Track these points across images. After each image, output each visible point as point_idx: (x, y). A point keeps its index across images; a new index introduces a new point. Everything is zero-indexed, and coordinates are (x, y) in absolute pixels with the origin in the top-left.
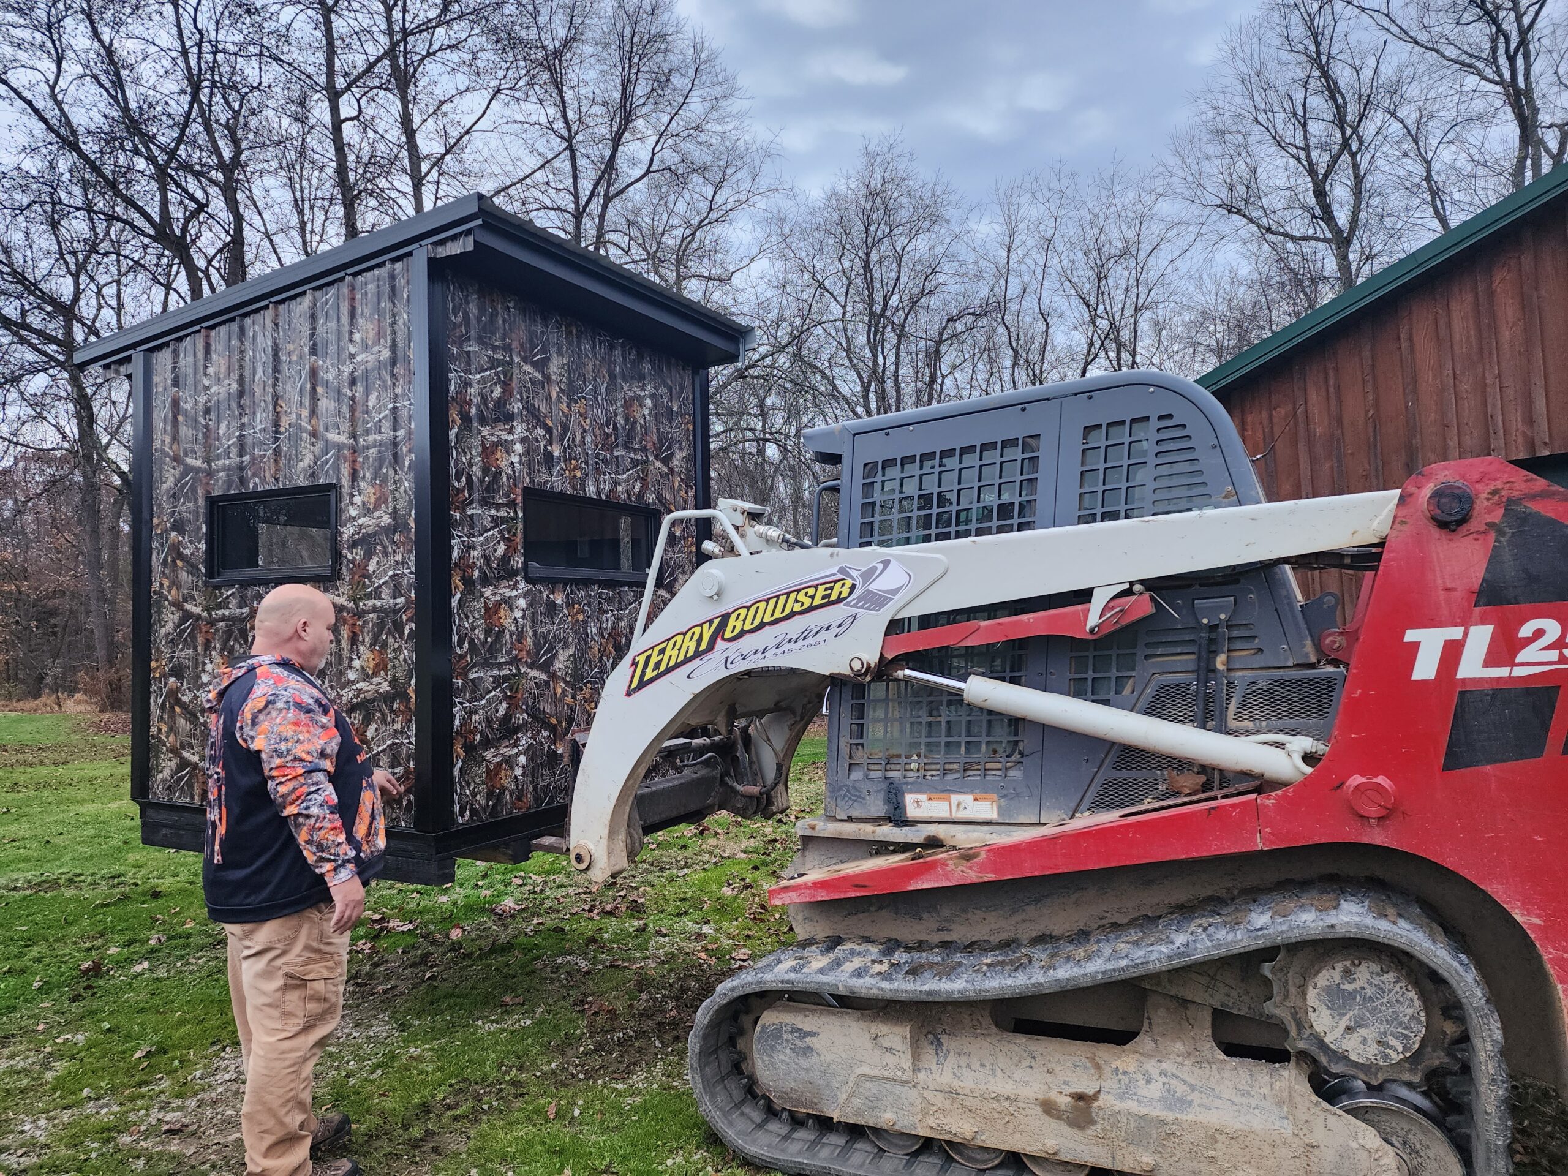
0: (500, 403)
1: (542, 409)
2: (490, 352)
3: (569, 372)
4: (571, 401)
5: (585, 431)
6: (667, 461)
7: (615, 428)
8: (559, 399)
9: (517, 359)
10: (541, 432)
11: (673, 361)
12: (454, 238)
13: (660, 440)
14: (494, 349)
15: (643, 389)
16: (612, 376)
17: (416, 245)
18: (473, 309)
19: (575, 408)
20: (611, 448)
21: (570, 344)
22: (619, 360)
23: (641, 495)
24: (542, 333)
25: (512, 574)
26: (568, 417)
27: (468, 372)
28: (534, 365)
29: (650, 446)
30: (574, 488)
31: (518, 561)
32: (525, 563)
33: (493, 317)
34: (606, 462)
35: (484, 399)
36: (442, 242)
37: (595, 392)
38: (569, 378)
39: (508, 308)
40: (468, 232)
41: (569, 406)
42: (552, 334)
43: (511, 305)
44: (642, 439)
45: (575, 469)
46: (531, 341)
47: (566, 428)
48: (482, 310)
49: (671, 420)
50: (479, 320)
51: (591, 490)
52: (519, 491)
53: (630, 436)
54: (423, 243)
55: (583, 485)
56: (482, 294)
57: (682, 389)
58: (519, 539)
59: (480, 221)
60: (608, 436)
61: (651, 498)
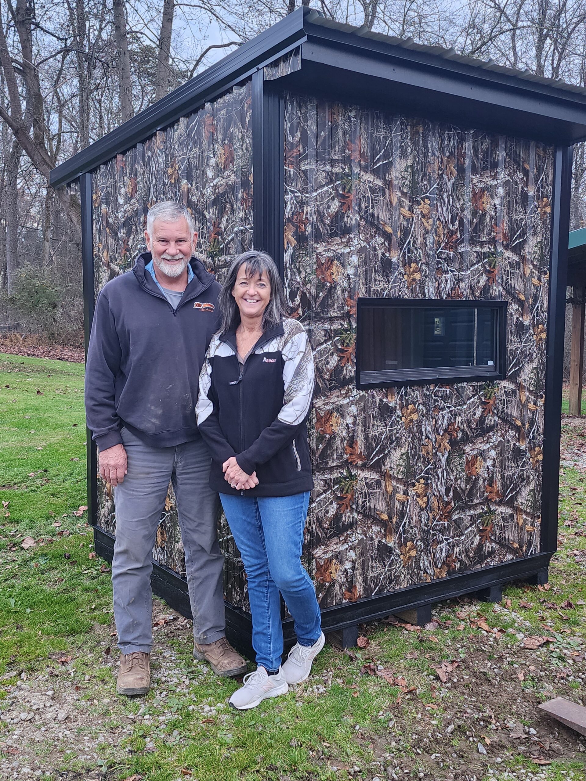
0: (338, 217)
1: (382, 217)
2: (328, 168)
3: (413, 173)
4: (414, 202)
5: (427, 232)
6: (517, 249)
7: (461, 223)
8: (400, 204)
9: (356, 170)
10: (380, 240)
11: (532, 143)
12: (285, 58)
13: (511, 229)
14: (333, 162)
15: (495, 178)
16: (461, 170)
17: (254, 70)
18: (312, 126)
19: (417, 210)
20: (454, 246)
21: (415, 144)
22: (470, 152)
23: (486, 289)
24: (386, 138)
25: (346, 382)
26: (409, 221)
27: (304, 191)
28: (375, 172)
29: (500, 237)
30: (412, 291)
31: (350, 370)
32: (358, 372)
33: (332, 131)
34: (448, 260)
35: (320, 215)
36: (275, 64)
37: (441, 189)
38: (413, 180)
39: (349, 118)
40: (297, 51)
41: (411, 209)
42: (396, 136)
43: (352, 114)
44: (491, 231)
45: (414, 272)
46: (373, 148)
47: (406, 232)
48: (320, 126)
49: (525, 206)
50: (317, 137)
51: (430, 292)
52: (354, 303)
53: (477, 229)
54: (260, 66)
55: (422, 287)
56: (319, 107)
57: (540, 170)
58: (352, 349)
59: (305, 39)
60: (452, 233)
61: (497, 290)
